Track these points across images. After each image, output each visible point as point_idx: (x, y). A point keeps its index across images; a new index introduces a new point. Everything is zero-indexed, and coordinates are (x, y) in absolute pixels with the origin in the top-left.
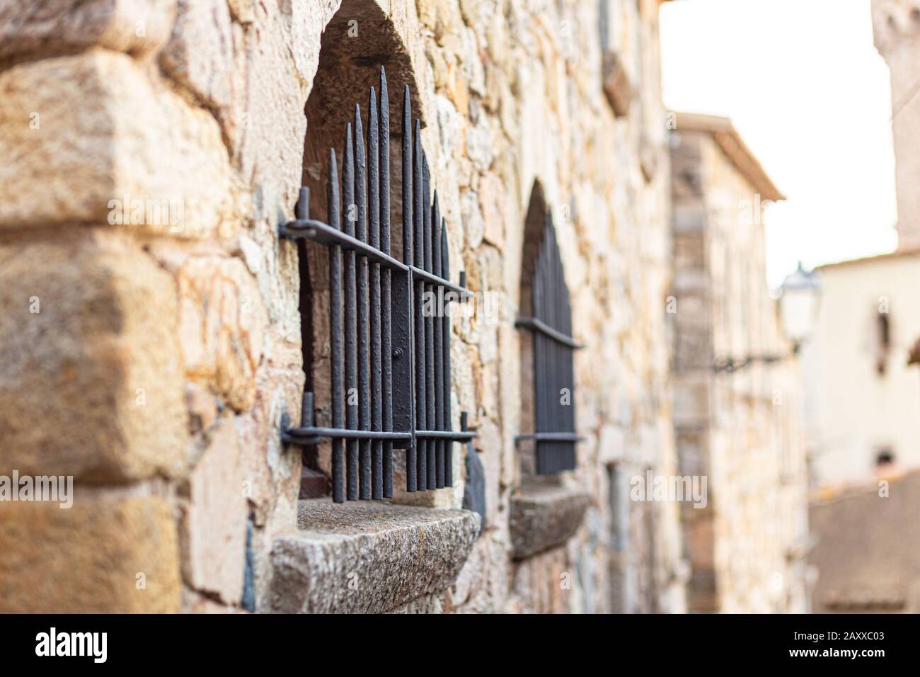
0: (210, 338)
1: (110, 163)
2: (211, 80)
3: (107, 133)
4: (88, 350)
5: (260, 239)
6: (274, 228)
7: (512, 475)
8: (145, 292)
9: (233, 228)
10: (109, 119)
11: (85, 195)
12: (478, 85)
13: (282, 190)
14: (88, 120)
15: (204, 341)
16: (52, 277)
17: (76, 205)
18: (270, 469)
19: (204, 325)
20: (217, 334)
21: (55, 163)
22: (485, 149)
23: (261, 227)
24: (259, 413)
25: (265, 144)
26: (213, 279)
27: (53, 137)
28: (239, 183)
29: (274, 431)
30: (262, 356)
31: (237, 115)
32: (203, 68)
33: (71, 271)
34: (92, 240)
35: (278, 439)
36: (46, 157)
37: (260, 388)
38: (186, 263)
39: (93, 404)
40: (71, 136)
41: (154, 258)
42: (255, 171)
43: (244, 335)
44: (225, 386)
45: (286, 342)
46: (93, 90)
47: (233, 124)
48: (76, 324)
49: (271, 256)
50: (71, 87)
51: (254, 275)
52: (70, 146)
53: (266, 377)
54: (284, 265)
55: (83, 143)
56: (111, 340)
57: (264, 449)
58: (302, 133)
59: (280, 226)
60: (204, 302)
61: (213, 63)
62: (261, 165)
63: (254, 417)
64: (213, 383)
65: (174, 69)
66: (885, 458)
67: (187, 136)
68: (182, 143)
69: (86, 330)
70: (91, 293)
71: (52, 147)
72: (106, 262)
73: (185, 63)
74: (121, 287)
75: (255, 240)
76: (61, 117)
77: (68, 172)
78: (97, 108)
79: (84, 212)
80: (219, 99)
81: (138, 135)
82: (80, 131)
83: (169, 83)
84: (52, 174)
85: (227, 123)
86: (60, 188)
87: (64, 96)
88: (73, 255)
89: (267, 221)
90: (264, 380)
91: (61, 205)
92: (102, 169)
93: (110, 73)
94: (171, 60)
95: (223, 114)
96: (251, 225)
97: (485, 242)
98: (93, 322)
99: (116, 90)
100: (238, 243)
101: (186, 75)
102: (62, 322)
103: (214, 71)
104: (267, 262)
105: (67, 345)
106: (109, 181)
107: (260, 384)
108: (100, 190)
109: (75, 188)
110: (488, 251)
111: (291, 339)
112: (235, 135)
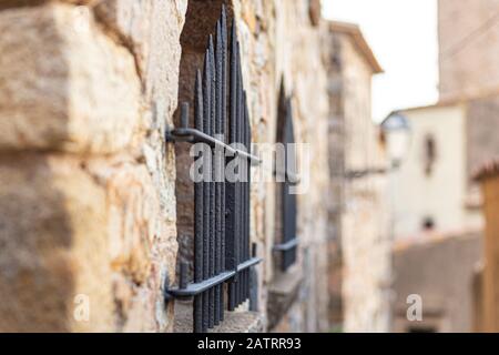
0: (127, 233)
1: (65, 101)
2: (131, 24)
3: (62, 74)
4: (43, 262)
5: (154, 144)
6: (163, 135)
7: (269, 274)
8: (89, 209)
9: (139, 139)
10: (65, 63)
11: (43, 127)
12: (260, 13)
13: (167, 104)
14: (46, 63)
15: (123, 236)
16: (12, 197)
17: (34, 135)
18: (157, 323)
19: (123, 224)
20: (132, 230)
21: (17, 99)
22: (262, 56)
23: (155, 134)
24: (152, 282)
25: (158, 70)
26: (129, 186)
27: (15, 76)
28: (144, 104)
29: (160, 292)
30: (155, 237)
31: (145, 50)
32: (126, 14)
33: (28, 193)
34: (46, 165)
35: (162, 298)
36: (9, 93)
37: (154, 262)
38: (113, 176)
39: (47, 309)
40: (31, 76)
41: (89, 173)
42: (153, 92)
43: (146, 223)
44: (134, 269)
45: (168, 221)
46: (51, 38)
47: (142, 58)
48: (32, 239)
49: (160, 157)
50: (32, 35)
51: (151, 174)
52: (30, 85)
53: (157, 252)
54: (168, 162)
55: (42, 83)
56: (62, 253)
57: (154, 309)
58: (178, 58)
59: (167, 133)
60: (123, 205)
61: (133, 10)
62: (157, 87)
63: (149, 286)
64: (126, 267)
65: (106, 15)
66: (428, 225)
67: (116, 71)
68: (113, 78)
69: (41, 244)
70: (46, 212)
71: (14, 85)
72: (59, 185)
73: (115, 11)
74: (72, 208)
75: (150, 145)
76: (22, 59)
77: (28, 107)
78: (54, 53)
79: (41, 143)
80: (136, 39)
81: (87, 76)
82: (39, 72)
83: (101, 27)
84: (13, 108)
85: (139, 57)
86: (21, 120)
87: (26, 41)
88: (30, 178)
89: (159, 131)
90: (156, 255)
91: (21, 135)
92: (58, 105)
93: (67, 23)
94: (104, 8)
95: (136, 50)
96: (148, 134)
97: (262, 120)
98: (47, 237)
99: (70, 38)
100: (142, 151)
101: (115, 20)
102: (21, 237)
103: (133, 16)
104: (158, 161)
105: (24, 257)
106: (64, 117)
107: (154, 259)
108: (56, 124)
109: (33, 121)
110: (262, 125)
111: (171, 219)
112: (143, 66)
